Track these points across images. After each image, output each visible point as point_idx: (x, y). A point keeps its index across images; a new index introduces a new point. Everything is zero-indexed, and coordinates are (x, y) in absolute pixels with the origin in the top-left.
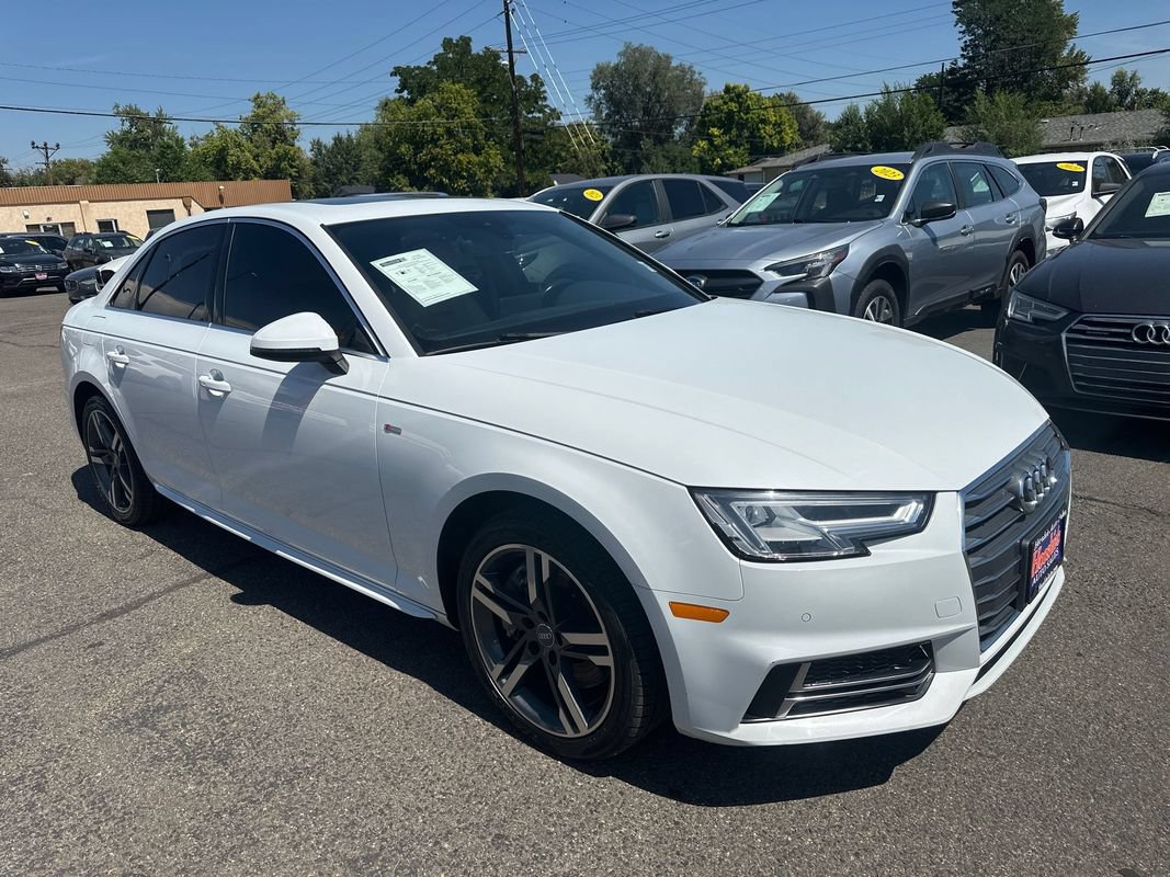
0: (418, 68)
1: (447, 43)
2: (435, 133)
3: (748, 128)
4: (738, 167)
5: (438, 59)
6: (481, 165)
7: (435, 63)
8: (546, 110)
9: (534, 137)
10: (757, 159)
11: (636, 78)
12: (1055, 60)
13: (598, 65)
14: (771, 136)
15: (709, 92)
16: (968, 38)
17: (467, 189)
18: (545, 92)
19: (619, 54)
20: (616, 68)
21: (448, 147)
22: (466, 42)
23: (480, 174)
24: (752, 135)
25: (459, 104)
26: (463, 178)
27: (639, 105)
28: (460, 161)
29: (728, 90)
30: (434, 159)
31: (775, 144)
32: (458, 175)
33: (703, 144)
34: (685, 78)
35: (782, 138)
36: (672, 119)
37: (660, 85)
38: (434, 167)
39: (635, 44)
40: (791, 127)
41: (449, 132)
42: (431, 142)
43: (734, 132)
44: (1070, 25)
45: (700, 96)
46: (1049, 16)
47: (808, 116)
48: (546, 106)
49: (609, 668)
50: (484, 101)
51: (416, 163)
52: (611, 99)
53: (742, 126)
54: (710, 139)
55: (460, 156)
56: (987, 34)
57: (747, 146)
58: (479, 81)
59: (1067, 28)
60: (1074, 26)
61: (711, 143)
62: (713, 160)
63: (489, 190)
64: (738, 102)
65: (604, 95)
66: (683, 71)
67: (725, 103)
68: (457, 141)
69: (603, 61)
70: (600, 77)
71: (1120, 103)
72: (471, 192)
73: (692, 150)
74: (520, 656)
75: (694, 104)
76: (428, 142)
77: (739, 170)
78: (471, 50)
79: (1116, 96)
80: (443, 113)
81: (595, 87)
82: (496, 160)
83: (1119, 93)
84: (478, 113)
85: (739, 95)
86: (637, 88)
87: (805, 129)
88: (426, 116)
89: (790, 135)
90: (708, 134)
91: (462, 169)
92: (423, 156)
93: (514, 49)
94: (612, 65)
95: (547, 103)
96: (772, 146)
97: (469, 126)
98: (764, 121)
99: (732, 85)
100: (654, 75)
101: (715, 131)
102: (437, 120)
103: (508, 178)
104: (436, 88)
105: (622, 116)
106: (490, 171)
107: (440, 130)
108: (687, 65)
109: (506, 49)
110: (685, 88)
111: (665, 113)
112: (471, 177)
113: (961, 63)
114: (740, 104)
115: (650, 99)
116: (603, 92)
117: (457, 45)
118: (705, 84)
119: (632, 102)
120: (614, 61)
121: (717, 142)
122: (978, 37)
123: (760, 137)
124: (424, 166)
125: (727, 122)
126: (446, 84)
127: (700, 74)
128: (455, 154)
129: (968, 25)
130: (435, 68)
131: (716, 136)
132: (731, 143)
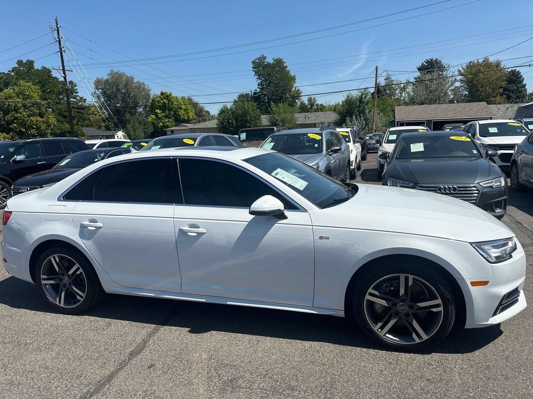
0: (3, 73)
1: (20, 63)
2: (16, 106)
3: (173, 111)
4: (170, 127)
5: (14, 70)
6: (44, 122)
7: (13, 71)
8: (78, 98)
9: (78, 110)
10: (178, 124)
11: (117, 85)
12: (290, 92)
13: (97, 79)
14: (183, 115)
15: (153, 94)
16: (259, 81)
17: (36, 134)
18: (77, 89)
19: (108, 74)
20: (107, 81)
21: (25, 113)
22: (30, 63)
23: (43, 127)
24: (175, 113)
25: (30, 92)
26: (34, 128)
27: (120, 98)
28: (31, 121)
29: (162, 94)
30: (16, 118)
31: (186, 118)
32: (31, 127)
33: (153, 116)
34: (140, 87)
35: (188, 116)
36: (136, 105)
37: (130, 90)
38: (15, 123)
39: (116, 71)
40: (192, 111)
41: (25, 106)
42: (14, 110)
43: (167, 112)
44: (293, 79)
45: (149, 95)
46: (287, 75)
47: (198, 107)
48: (78, 96)
49: (441, 311)
50: (44, 92)
51: (4, 121)
52: (105, 94)
53: (170, 110)
54: (156, 115)
55: (31, 118)
56: (266, 80)
57: (174, 118)
58: (40, 82)
59: (293, 80)
60: (295, 79)
61: (157, 116)
62: (159, 124)
63: (49, 135)
64: (167, 99)
65: (101, 92)
66: (140, 84)
67: (162, 99)
68: (29, 110)
69: (100, 77)
70: (98, 83)
71: (311, 108)
72: (38, 135)
73: (149, 119)
74: (391, 317)
75: (146, 99)
76: (12, 110)
77: (171, 129)
78: (34, 67)
79: (309, 106)
80: (20, 96)
81: (97, 88)
82: (53, 120)
83: (311, 105)
84: (41, 98)
85: (168, 96)
86: (118, 90)
87: (198, 112)
88: (10, 97)
89: (192, 114)
90: (155, 112)
91: (33, 124)
92: (8, 117)
93: (66, 69)
94: (104, 79)
95: (78, 94)
96: (184, 119)
97: (35, 104)
98: (180, 108)
99: (164, 92)
100: (126, 85)
101: (158, 111)
102: (18, 100)
103: (59, 129)
104: (15, 84)
105: (111, 102)
106: (49, 125)
107: (20, 105)
108: (141, 82)
109: (61, 68)
110: (141, 92)
111: (132, 102)
112: (38, 128)
113: (258, 90)
114: (169, 100)
115: (125, 95)
116: (101, 91)
117: (26, 64)
118: (150, 90)
119: (116, 96)
120: (105, 77)
121: (160, 116)
122: (263, 81)
123: (179, 115)
124: (10, 123)
125: (163, 108)
126: (21, 82)
127: (148, 86)
128: (29, 117)
129: (259, 76)
130: (13, 74)
131: (159, 113)
132: (166, 117)
